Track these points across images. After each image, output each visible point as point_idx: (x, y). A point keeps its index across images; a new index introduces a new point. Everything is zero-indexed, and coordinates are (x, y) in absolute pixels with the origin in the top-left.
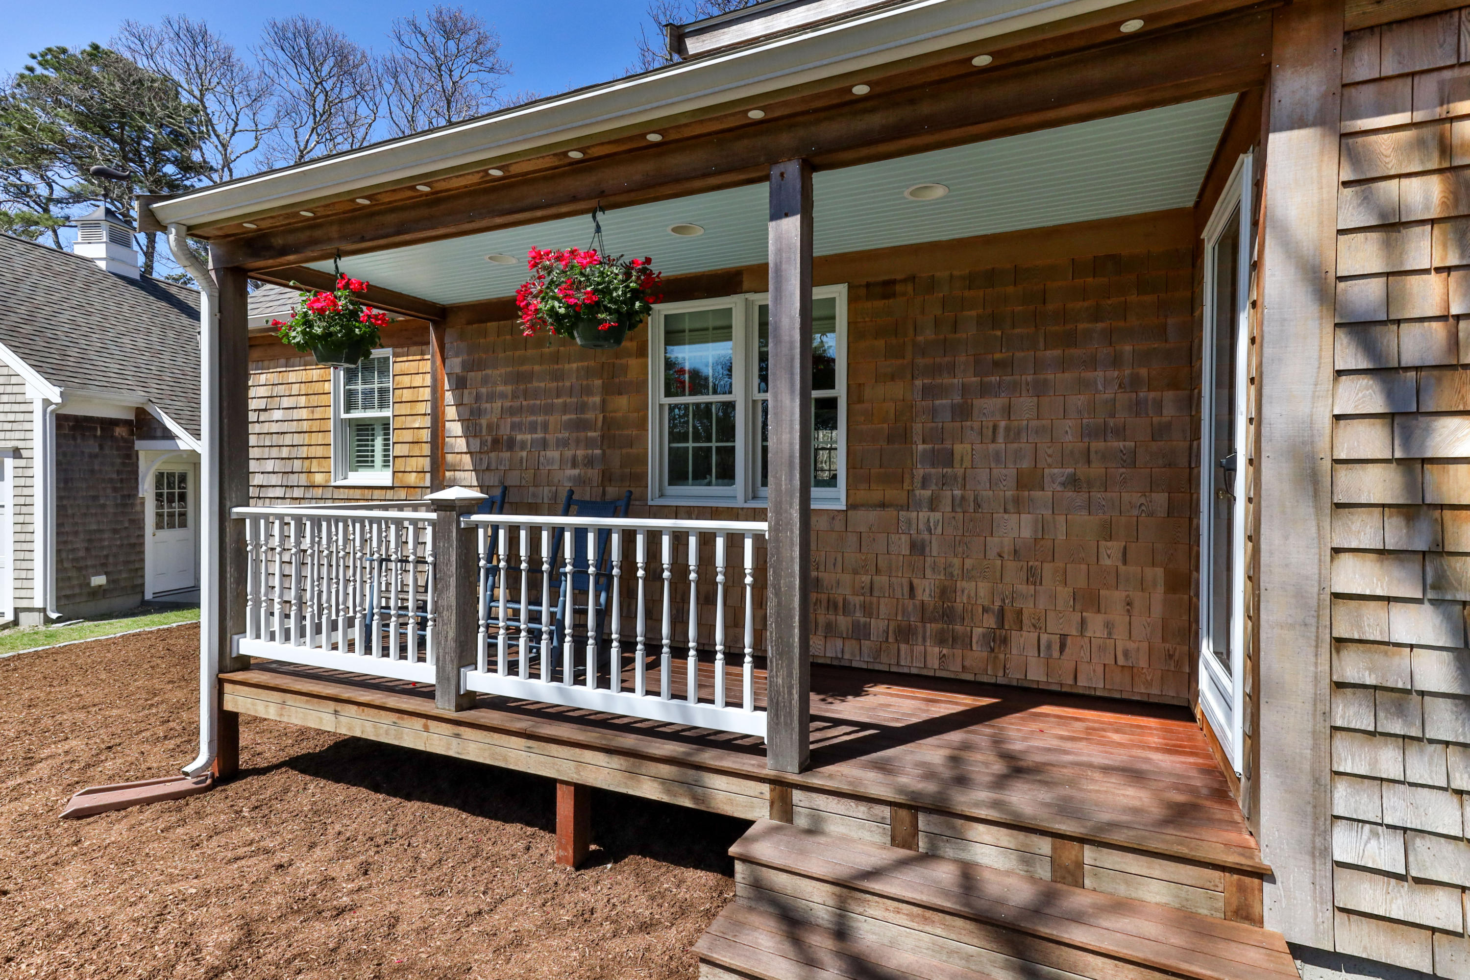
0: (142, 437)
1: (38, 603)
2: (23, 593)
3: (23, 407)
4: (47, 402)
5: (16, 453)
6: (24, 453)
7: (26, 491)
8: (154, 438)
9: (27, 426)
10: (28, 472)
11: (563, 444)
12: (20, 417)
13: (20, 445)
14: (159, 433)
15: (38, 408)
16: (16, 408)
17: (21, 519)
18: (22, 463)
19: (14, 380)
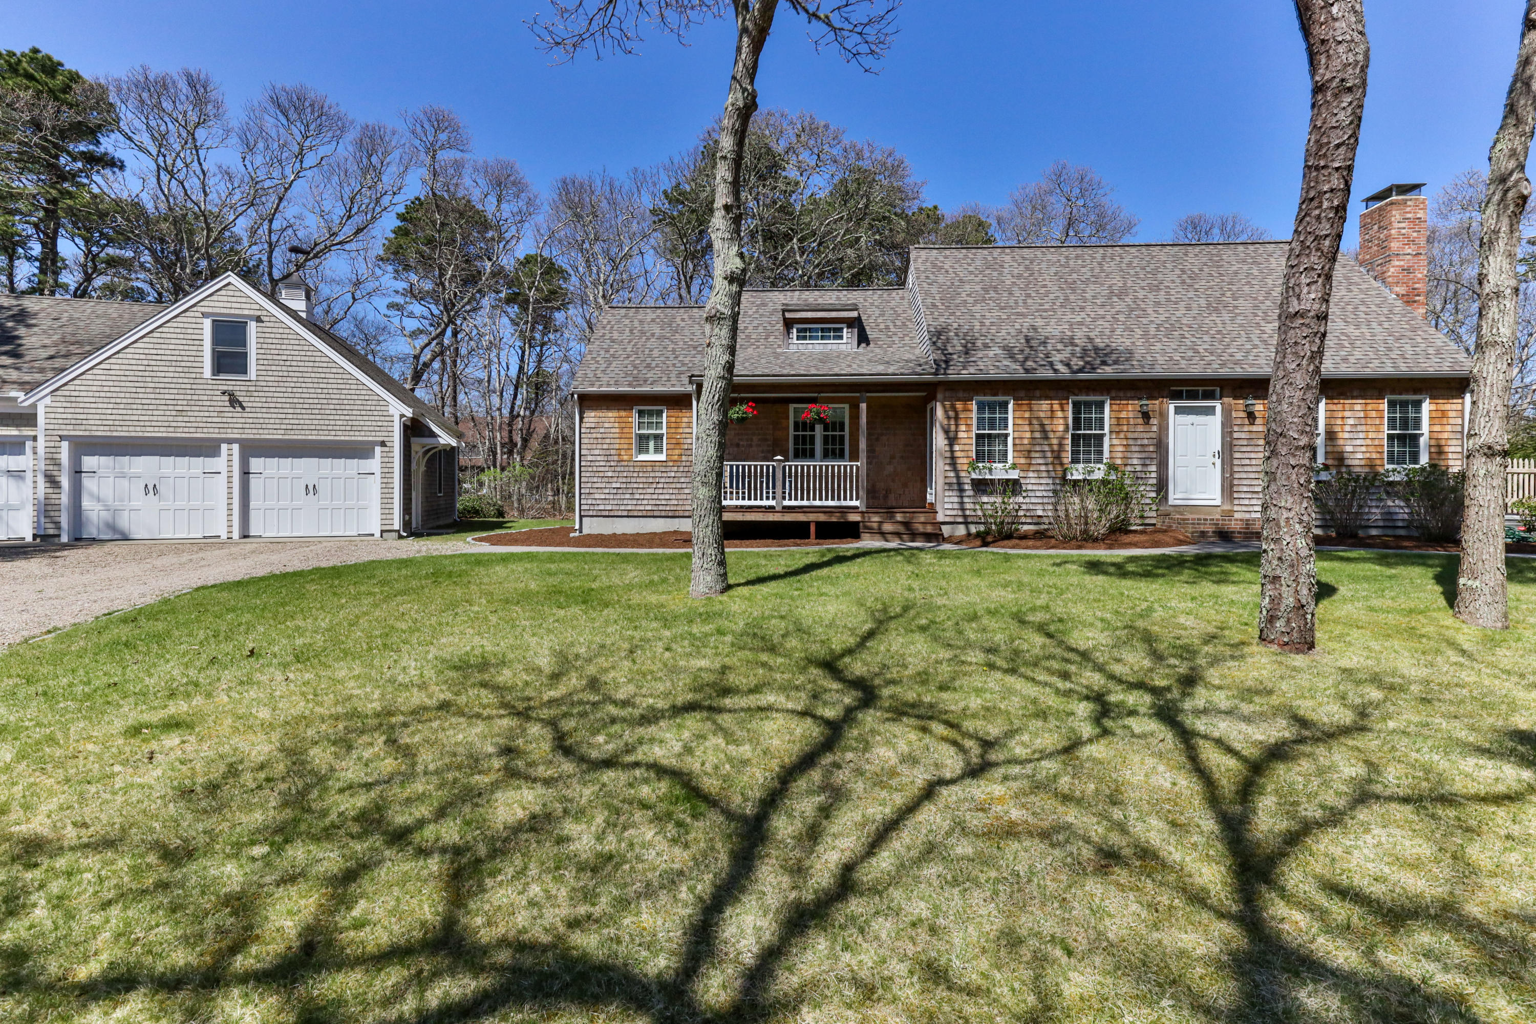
0: (414, 436)
1: (396, 527)
2: (387, 522)
3: (387, 419)
4: (402, 416)
5: (383, 444)
6: (388, 444)
7: (389, 465)
8: (423, 436)
9: (390, 429)
10: (391, 455)
11: (759, 446)
12: (385, 424)
13: (386, 439)
14: (427, 433)
15: (397, 419)
16: (382, 418)
17: (385, 480)
18: (386, 449)
19: (382, 403)
